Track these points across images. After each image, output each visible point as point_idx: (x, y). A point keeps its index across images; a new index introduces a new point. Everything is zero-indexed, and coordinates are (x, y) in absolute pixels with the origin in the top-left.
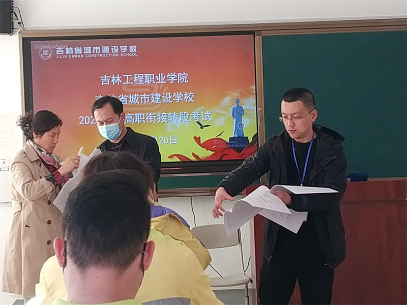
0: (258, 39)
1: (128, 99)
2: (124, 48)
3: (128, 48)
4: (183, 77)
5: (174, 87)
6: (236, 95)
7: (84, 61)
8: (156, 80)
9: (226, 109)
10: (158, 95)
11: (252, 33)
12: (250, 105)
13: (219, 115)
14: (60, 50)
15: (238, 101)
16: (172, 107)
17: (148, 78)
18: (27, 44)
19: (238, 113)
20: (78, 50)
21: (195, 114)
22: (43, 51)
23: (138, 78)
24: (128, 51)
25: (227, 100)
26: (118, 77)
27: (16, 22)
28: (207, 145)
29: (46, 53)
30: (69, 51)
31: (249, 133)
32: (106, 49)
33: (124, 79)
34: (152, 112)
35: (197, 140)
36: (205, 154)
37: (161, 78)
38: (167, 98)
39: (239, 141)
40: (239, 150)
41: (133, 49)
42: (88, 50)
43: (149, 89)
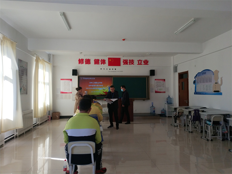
0: (113, 78)
2: (93, 78)
4: (101, 83)
5: (100, 84)
7: (87, 80)
10: (98, 85)
13: (107, 88)
14: (84, 78)
16: (100, 87)
17: (97, 83)
18: (79, 77)
19: (109, 88)
20: (86, 78)
21: (103, 88)
22: (81, 78)
23: (95, 83)
25: (108, 86)
26: (92, 82)
27: (77, 74)
28: (105, 93)
30: (85, 78)
32: (90, 78)
35: (103, 92)
36: (104, 94)
37: (98, 83)
42: (88, 78)
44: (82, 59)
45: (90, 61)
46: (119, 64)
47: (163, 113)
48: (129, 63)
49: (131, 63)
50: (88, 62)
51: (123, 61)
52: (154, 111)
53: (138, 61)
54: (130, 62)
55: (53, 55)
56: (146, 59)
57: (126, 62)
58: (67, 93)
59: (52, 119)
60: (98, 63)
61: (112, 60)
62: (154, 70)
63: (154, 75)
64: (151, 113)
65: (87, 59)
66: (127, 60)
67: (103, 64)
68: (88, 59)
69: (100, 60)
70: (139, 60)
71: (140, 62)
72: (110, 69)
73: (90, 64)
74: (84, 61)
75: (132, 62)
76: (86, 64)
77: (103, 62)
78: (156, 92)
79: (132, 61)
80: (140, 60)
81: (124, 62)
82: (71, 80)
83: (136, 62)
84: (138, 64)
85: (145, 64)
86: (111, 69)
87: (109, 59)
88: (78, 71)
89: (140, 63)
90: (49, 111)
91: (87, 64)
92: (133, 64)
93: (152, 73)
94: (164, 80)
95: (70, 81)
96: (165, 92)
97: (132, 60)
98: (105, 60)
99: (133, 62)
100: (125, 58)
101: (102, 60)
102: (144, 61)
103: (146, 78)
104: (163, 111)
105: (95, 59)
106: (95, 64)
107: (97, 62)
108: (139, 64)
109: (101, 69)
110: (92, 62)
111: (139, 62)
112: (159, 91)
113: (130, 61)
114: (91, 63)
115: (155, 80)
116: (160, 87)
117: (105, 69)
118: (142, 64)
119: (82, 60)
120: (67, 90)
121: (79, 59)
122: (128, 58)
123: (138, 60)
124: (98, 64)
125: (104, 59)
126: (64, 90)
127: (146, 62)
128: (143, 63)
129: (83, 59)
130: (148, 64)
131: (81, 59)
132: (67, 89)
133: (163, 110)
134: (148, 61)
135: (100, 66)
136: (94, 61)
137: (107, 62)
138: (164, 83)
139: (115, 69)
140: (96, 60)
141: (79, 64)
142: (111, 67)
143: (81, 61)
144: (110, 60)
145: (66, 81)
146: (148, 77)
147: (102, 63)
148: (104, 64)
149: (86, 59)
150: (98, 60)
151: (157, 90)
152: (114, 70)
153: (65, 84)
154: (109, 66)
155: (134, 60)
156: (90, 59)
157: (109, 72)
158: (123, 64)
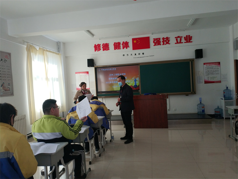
0: (139, 66)
2: (114, 69)
6: (135, 77)
9: (133, 80)
12: (138, 79)
13: (132, 81)
14: (102, 70)
15: (135, 78)
18: (96, 69)
19: (135, 81)
20: (105, 69)
21: (127, 81)
22: (99, 70)
23: (116, 74)
25: (133, 78)
27: (94, 65)
31: (138, 85)
32: (110, 69)
33: (114, 75)
39: (136, 86)
40: (136, 88)
41: (115, 69)
42: (107, 69)
44: (98, 44)
45: (108, 46)
46: (148, 47)
47: (218, 113)
48: (162, 43)
49: (166, 42)
50: (106, 47)
51: (154, 41)
52: (203, 111)
53: (177, 38)
54: (163, 42)
55: (64, 43)
56: (188, 35)
57: (157, 42)
60: (119, 48)
61: (137, 42)
62: (202, 49)
63: (202, 57)
64: (198, 114)
66: (160, 39)
67: (125, 48)
68: (106, 44)
69: (122, 43)
71: (179, 39)
72: (135, 54)
73: (109, 49)
74: (101, 46)
75: (167, 41)
76: (103, 50)
77: (126, 45)
78: (206, 82)
80: (179, 37)
81: (155, 42)
82: (88, 73)
83: (173, 41)
84: (175, 43)
85: (187, 42)
86: (137, 54)
87: (133, 40)
88: (95, 61)
89: (179, 41)
91: (105, 51)
92: (168, 43)
93: (199, 53)
94: (219, 63)
95: (86, 74)
96: (220, 82)
97: (167, 38)
98: (128, 43)
99: (169, 41)
100: (156, 36)
101: (125, 43)
102: (185, 37)
103: (189, 62)
104: (218, 110)
105: (115, 43)
106: (115, 49)
107: (117, 46)
108: (177, 43)
109: (124, 55)
110: (111, 47)
111: (177, 40)
112: (210, 80)
113: (163, 40)
114: (110, 48)
115: (204, 64)
116: (212, 74)
117: (129, 55)
118: (182, 42)
119: (99, 45)
121: (95, 45)
122: (161, 36)
123: (175, 38)
124: (119, 49)
125: (126, 42)
127: (188, 39)
128: (183, 40)
129: (100, 45)
130: (191, 41)
131: (97, 45)
133: (218, 108)
134: (191, 37)
135: (122, 51)
136: (114, 45)
137: (131, 44)
138: (219, 67)
139: (143, 54)
140: (116, 43)
141: (95, 51)
142: (137, 51)
143: (97, 48)
144: (135, 42)
145: (82, 74)
146: (192, 61)
147: (125, 47)
148: (127, 48)
149: (103, 44)
150: (119, 43)
151: (207, 79)
152: (141, 55)
153: (80, 79)
154: (133, 50)
155: (169, 38)
156: (108, 44)
157: (135, 58)
158: (154, 45)
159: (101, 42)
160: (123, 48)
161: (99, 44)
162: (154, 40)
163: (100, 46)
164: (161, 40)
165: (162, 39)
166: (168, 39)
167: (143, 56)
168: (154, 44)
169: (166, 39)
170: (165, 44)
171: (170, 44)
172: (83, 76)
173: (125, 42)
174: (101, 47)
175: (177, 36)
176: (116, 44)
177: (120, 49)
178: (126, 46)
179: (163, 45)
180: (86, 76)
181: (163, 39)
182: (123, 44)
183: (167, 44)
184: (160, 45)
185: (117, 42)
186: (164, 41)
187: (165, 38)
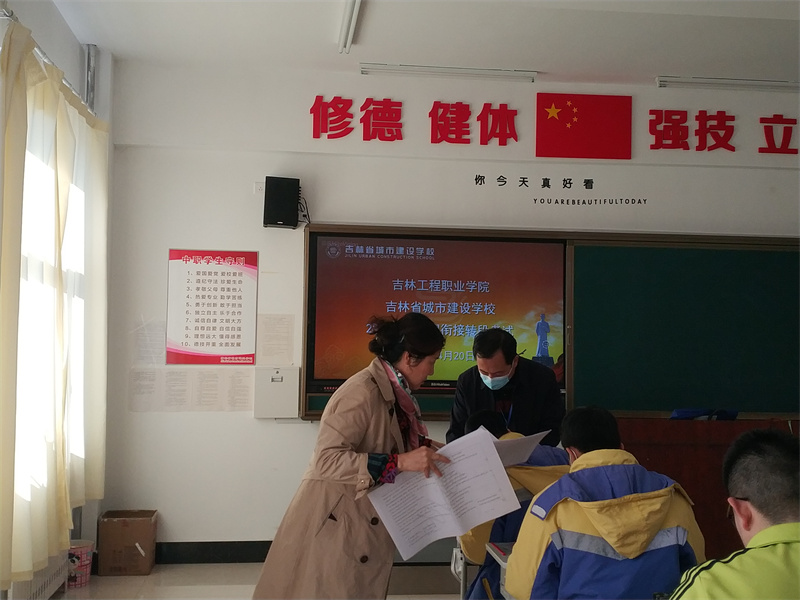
0: (570, 250)
1: (422, 308)
2: (421, 251)
3: (425, 251)
4: (483, 287)
5: (481, 298)
7: (376, 262)
8: (453, 287)
9: (530, 325)
10: (455, 305)
11: (564, 242)
12: (556, 321)
13: (523, 331)
14: (349, 248)
15: (543, 317)
16: (470, 319)
17: (446, 285)
18: (314, 241)
19: (543, 330)
20: (370, 250)
23: (434, 285)
24: (424, 254)
25: (532, 315)
26: (412, 282)
27: (301, 214)
29: (333, 250)
30: (360, 250)
32: (400, 250)
33: (418, 285)
34: (448, 323)
37: (459, 287)
38: (465, 309)
41: (430, 252)
42: (381, 250)
43: (446, 297)
44: (337, 100)
45: (398, 114)
46: (619, 148)
48: (693, 140)
49: (715, 136)
50: (384, 120)
51: (653, 125)
53: (769, 123)
54: (701, 133)
55: (117, 61)
57: (670, 130)
58: (214, 360)
59: (97, 567)
60: (461, 136)
61: (565, 114)
65: (380, 97)
66: (684, 115)
67: (495, 141)
68: (387, 102)
69: (477, 110)
70: (770, 115)
71: (778, 131)
72: (546, 183)
73: (399, 137)
74: (357, 112)
75: (718, 130)
76: (367, 137)
77: (500, 124)
79: (721, 126)
80: (778, 119)
81: (660, 127)
82: (251, 259)
83: (748, 134)
84: (762, 150)
86: (556, 183)
87: (544, 100)
88: (307, 192)
89: (778, 141)
90: (77, 513)
91: (377, 140)
92: (724, 143)
95: (239, 267)
97: (722, 117)
98: (515, 113)
99: (730, 131)
100: (669, 100)
101: (494, 112)
105: (437, 105)
106: (435, 140)
107: (449, 123)
108: (770, 148)
109: (480, 179)
110: (416, 122)
111: (769, 133)
113: (702, 125)
114: (405, 130)
117: (513, 181)
118: (790, 147)
119: (342, 106)
120: (218, 341)
121: (319, 99)
122: (692, 101)
123: (763, 120)
124: (459, 140)
125: (503, 106)
126: (192, 341)
129: (349, 103)
131: (328, 99)
132: (218, 333)
135: (474, 155)
136: (433, 114)
137: (527, 125)
139: (589, 184)
140: (446, 107)
141: (316, 135)
142: (559, 168)
143: (329, 116)
144: (553, 112)
145: (213, 266)
147: (493, 134)
148: (503, 143)
149: (369, 101)
150: (462, 110)
152: (578, 190)
153: (201, 293)
154: (539, 154)
155: (732, 118)
156: (400, 104)
157: (542, 201)
158: (652, 147)
159: (358, 91)
160: (484, 141)
161: (346, 97)
162: (653, 117)
163: (351, 111)
164: (693, 125)
165: (697, 118)
166: (728, 123)
167: (587, 194)
168: (652, 140)
169: (714, 123)
170: (711, 149)
171: (732, 149)
172: (219, 278)
173: (496, 106)
174: (351, 116)
175: (770, 116)
176: (444, 113)
177: (468, 141)
178: (503, 129)
179: (701, 147)
180: (237, 278)
181: (702, 117)
182: (482, 118)
183: (722, 151)
184: (686, 147)
185: (450, 99)
186: (708, 131)
187: (712, 118)
